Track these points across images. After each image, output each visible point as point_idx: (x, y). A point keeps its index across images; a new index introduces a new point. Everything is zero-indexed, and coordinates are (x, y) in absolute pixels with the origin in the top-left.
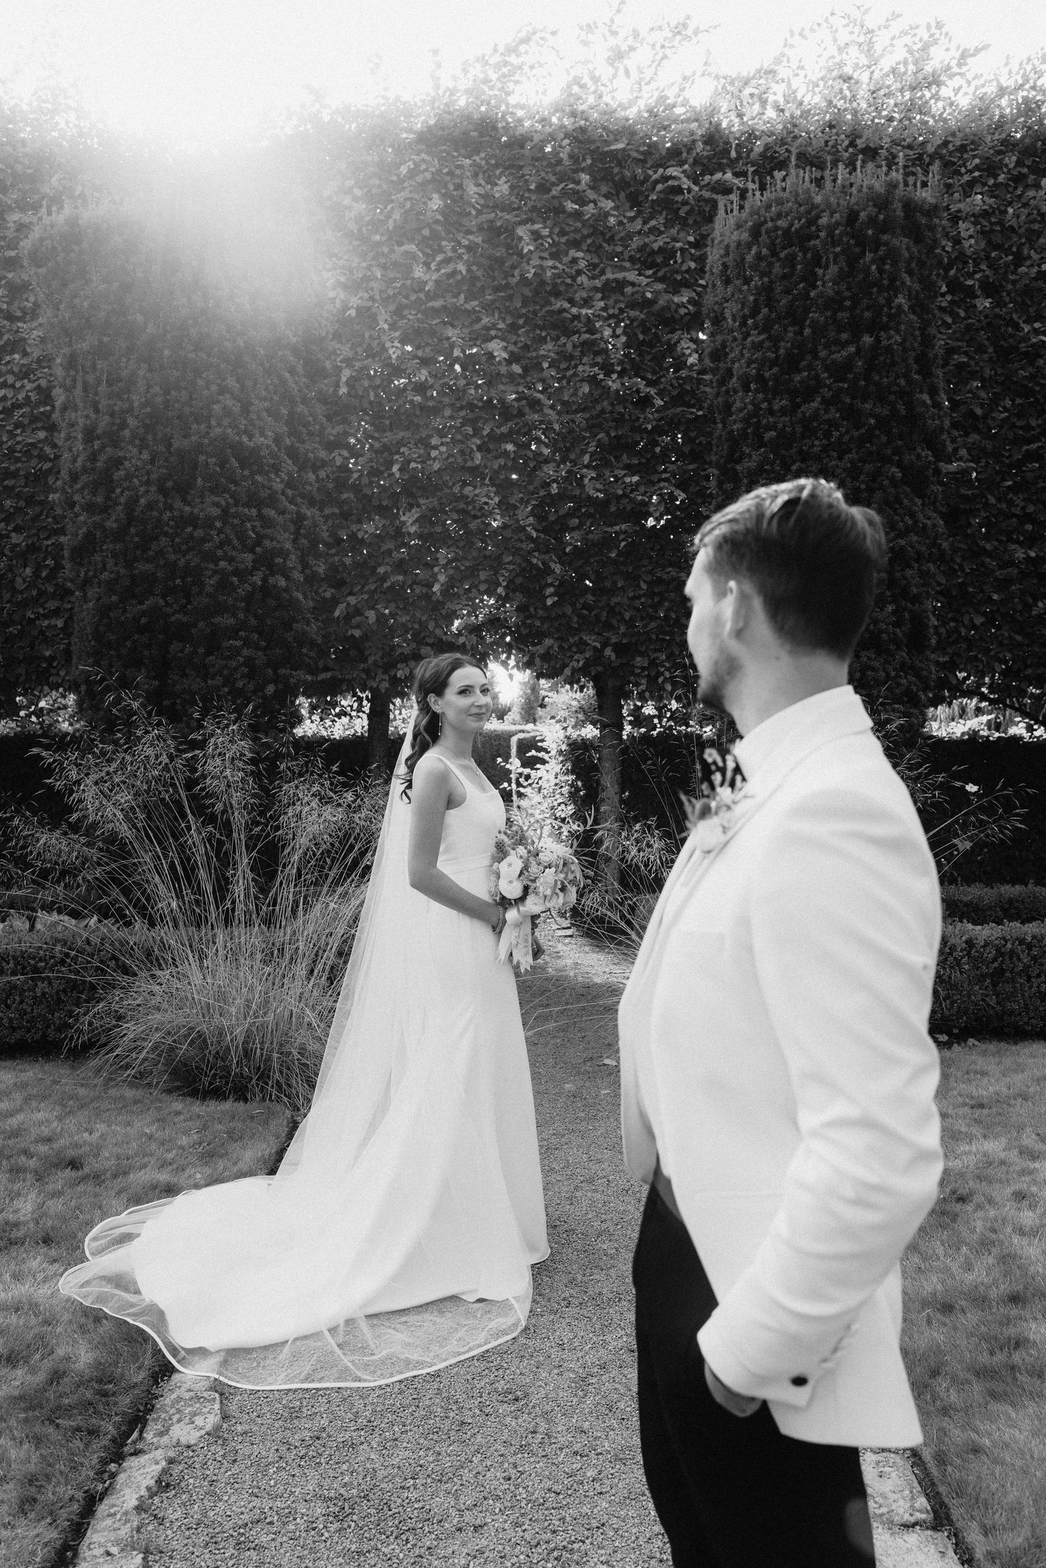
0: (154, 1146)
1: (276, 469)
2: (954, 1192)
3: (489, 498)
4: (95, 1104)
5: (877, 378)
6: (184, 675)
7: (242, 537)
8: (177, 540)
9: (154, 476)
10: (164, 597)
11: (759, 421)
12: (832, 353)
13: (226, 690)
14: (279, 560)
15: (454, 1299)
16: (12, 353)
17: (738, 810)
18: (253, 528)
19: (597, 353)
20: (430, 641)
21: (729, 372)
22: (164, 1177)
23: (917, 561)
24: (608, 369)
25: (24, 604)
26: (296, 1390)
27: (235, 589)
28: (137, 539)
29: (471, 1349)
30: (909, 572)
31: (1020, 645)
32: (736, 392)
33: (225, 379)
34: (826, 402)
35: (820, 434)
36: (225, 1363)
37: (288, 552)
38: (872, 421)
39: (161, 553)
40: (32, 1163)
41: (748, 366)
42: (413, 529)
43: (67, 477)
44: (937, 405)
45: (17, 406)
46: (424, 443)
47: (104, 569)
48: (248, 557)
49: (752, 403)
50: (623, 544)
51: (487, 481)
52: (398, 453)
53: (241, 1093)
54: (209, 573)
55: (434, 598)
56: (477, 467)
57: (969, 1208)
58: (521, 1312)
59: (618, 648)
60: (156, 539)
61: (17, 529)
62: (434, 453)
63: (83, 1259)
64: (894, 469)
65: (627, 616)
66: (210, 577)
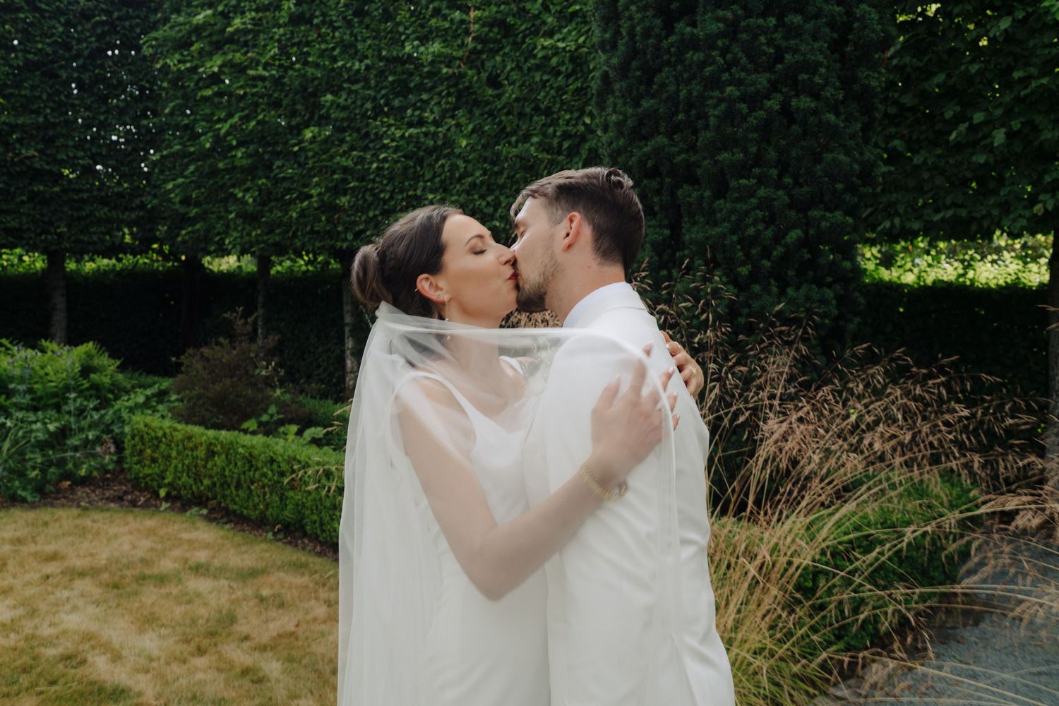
7: (755, 54)
10: (668, 136)
13: (735, 238)
14: (804, 77)
18: (770, 42)
27: (745, 118)
37: (820, 65)
39: (663, 86)
48: (763, 79)
54: (710, 102)
60: (660, 70)
66: (715, 107)
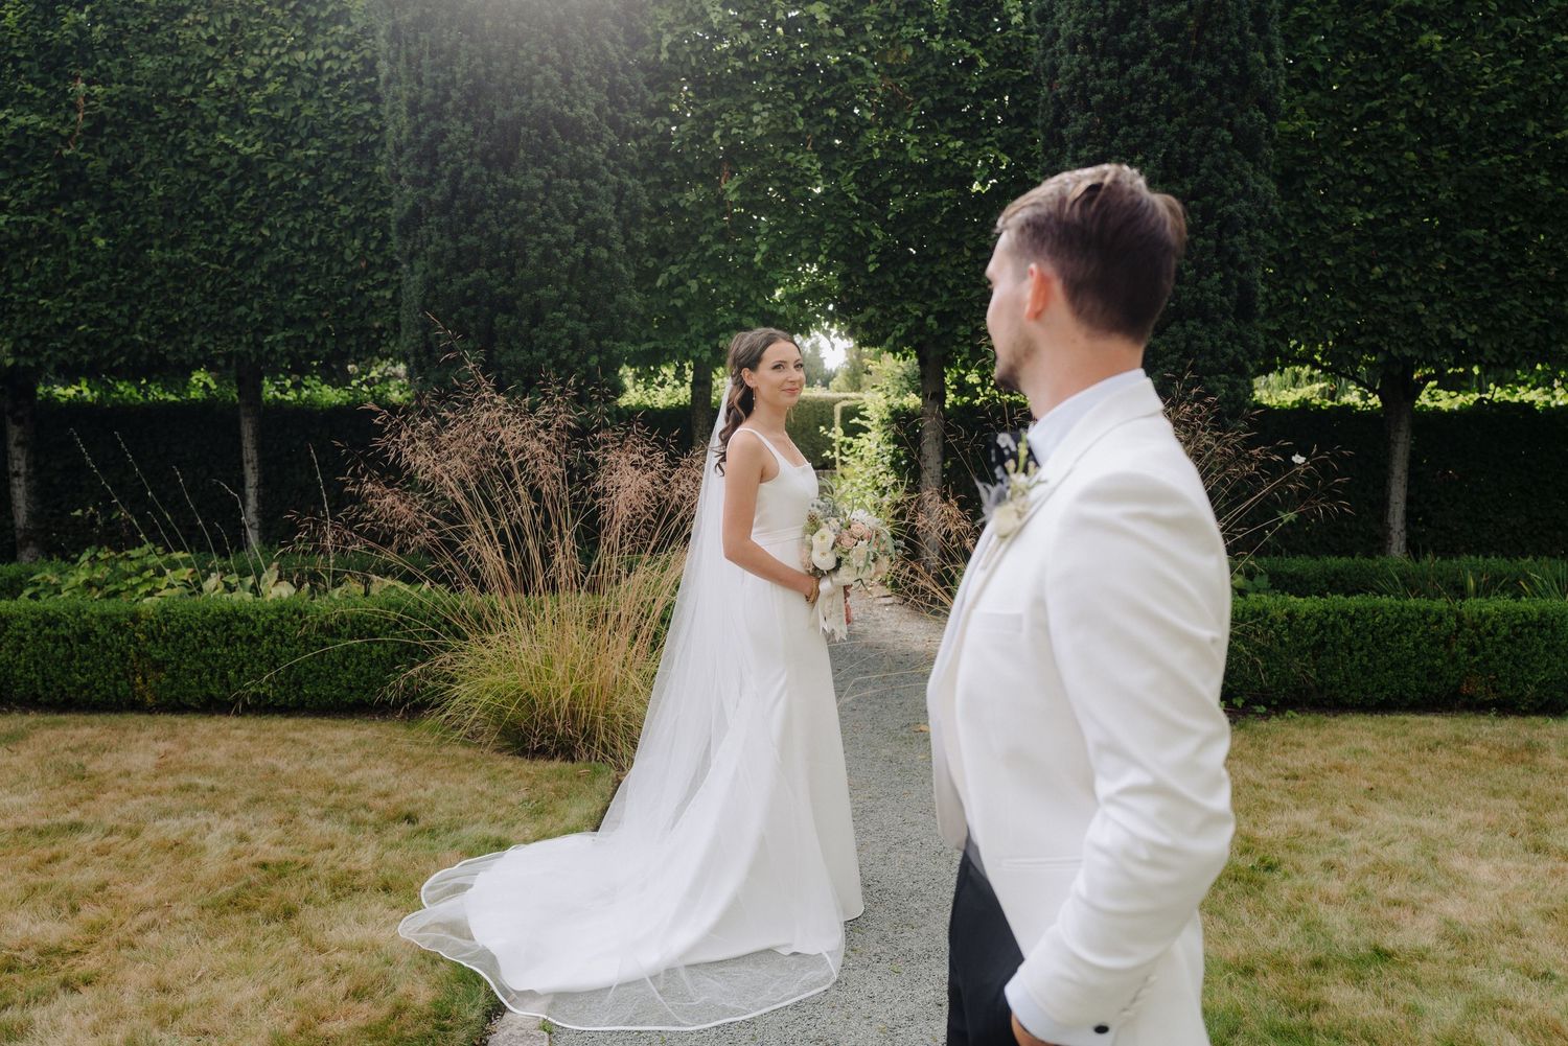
0: (485, 803)
1: (598, 139)
2: (1262, 861)
3: (812, 164)
4: (430, 762)
5: (1209, 36)
6: (511, 347)
7: (564, 208)
8: (501, 212)
9: (477, 149)
10: (488, 270)
11: (1086, 85)
12: (1162, 11)
13: (551, 361)
14: (601, 232)
15: (770, 951)
16: (336, 23)
17: (1033, 494)
18: (576, 199)
19: (921, 14)
20: (752, 310)
21: (1056, 34)
22: (495, 832)
23: (1247, 227)
24: (932, 30)
25: (354, 276)
26: (619, 1032)
27: (558, 261)
28: (461, 212)
29: (784, 999)
30: (1237, 239)
31: (1354, 312)
32: (1062, 54)
33: (546, 49)
34: (1156, 64)
35: (1148, 97)
36: (552, 1006)
37: (611, 223)
38: (1203, 83)
39: (485, 226)
40: (371, 817)
41: (1075, 27)
42: (733, 198)
43: (392, 150)
44: (1271, 64)
45: (342, 78)
46: (746, 109)
47: (430, 242)
48: (570, 229)
49: (1079, 65)
50: (945, 210)
51: (809, 148)
52: (719, 119)
53: (567, 751)
54: (529, 244)
55: (756, 268)
56: (799, 133)
57: (1277, 876)
58: (833, 966)
59: (941, 317)
60: (481, 212)
61: (345, 201)
62: (756, 119)
63: (420, 907)
64: (1225, 132)
65: (950, 284)
66: (533, 249)
